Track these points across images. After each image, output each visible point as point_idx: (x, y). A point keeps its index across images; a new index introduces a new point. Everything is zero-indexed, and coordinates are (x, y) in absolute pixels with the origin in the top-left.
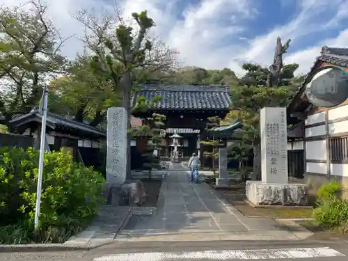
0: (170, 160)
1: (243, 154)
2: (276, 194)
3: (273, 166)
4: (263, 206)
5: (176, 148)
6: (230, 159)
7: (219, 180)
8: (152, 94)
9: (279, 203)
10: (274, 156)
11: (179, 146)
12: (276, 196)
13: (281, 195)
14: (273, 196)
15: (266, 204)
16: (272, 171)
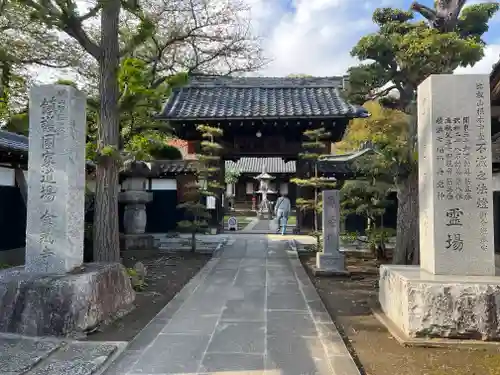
0: (254, 215)
1: (375, 202)
2: (466, 309)
3: (453, 230)
4: (427, 340)
5: (264, 197)
6: (348, 211)
7: (322, 258)
8: (203, 93)
9: (474, 335)
10: (454, 204)
11: (269, 191)
12: (466, 312)
13: (480, 311)
14: (456, 315)
15: (436, 336)
16: (451, 244)
